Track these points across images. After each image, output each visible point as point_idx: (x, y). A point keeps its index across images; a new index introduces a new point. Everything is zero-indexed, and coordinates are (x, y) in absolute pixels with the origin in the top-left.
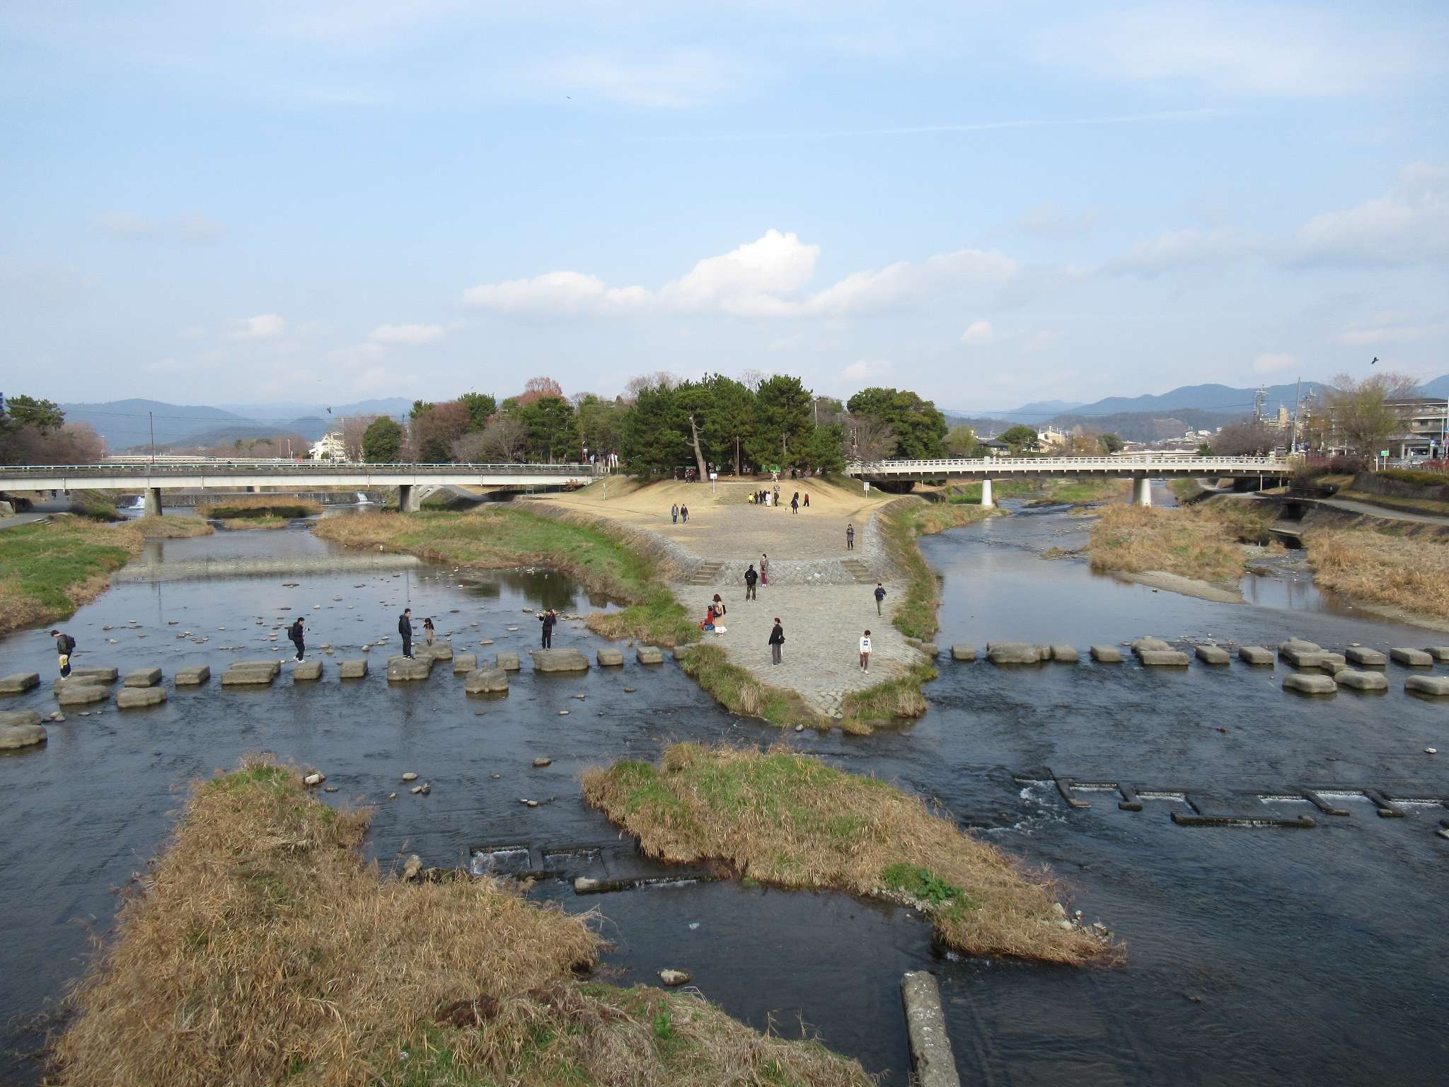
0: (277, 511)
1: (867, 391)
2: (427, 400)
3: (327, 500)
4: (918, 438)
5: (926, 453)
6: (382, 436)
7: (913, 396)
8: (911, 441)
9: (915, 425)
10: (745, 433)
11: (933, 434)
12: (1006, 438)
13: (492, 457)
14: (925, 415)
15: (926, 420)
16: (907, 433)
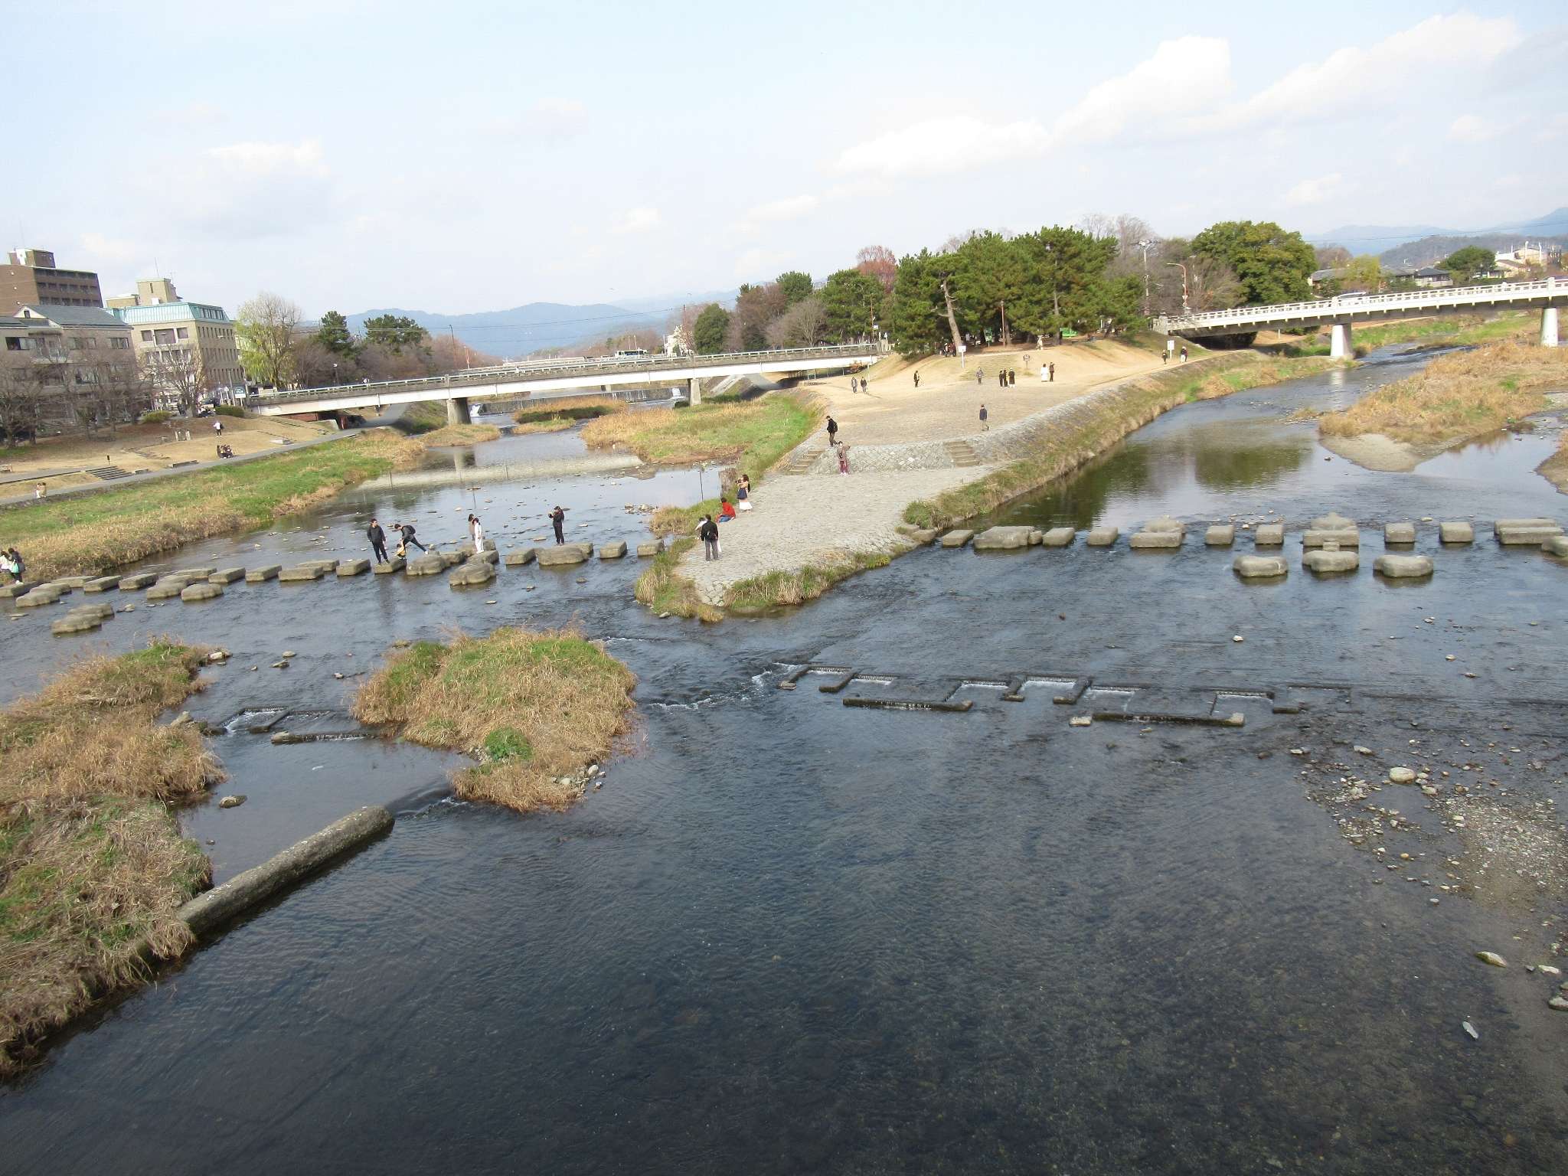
0: (564, 414)
1: (1216, 227)
2: (753, 282)
3: (644, 397)
4: (1276, 279)
5: (1285, 296)
6: (712, 325)
7: (1273, 228)
8: (1266, 284)
9: (1273, 264)
10: (1010, 297)
11: (1296, 273)
12: (1450, 264)
13: (796, 341)
14: (1286, 250)
15: (1288, 256)
16: (1261, 274)
